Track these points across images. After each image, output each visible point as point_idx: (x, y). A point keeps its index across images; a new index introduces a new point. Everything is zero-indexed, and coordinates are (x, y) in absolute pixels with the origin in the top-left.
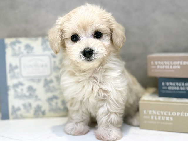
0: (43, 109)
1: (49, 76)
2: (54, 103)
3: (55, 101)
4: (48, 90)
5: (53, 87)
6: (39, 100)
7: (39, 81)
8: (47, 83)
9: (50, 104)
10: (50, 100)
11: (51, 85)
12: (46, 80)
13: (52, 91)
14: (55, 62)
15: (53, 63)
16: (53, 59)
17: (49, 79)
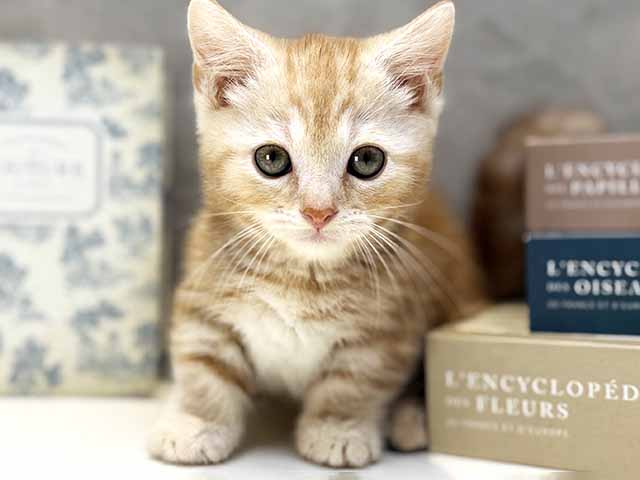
0: (50, 360)
1: (89, 214)
2: (100, 336)
3: (107, 325)
4: (81, 278)
5: (104, 267)
6: (39, 317)
7: (42, 233)
8: (78, 245)
9: (86, 340)
10: (86, 319)
11: (94, 255)
12: (72, 232)
13: (95, 284)
14: (116, 156)
15: (107, 160)
16: (109, 145)
17: (86, 227)
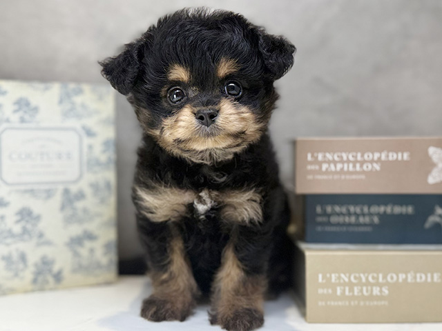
0: (56, 268)
7: (49, 194)
8: (70, 199)
9: (76, 254)
10: (76, 242)
14: (90, 147)
15: (85, 149)
16: (87, 141)
17: (74, 189)
